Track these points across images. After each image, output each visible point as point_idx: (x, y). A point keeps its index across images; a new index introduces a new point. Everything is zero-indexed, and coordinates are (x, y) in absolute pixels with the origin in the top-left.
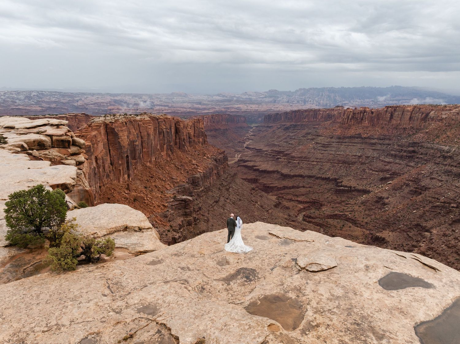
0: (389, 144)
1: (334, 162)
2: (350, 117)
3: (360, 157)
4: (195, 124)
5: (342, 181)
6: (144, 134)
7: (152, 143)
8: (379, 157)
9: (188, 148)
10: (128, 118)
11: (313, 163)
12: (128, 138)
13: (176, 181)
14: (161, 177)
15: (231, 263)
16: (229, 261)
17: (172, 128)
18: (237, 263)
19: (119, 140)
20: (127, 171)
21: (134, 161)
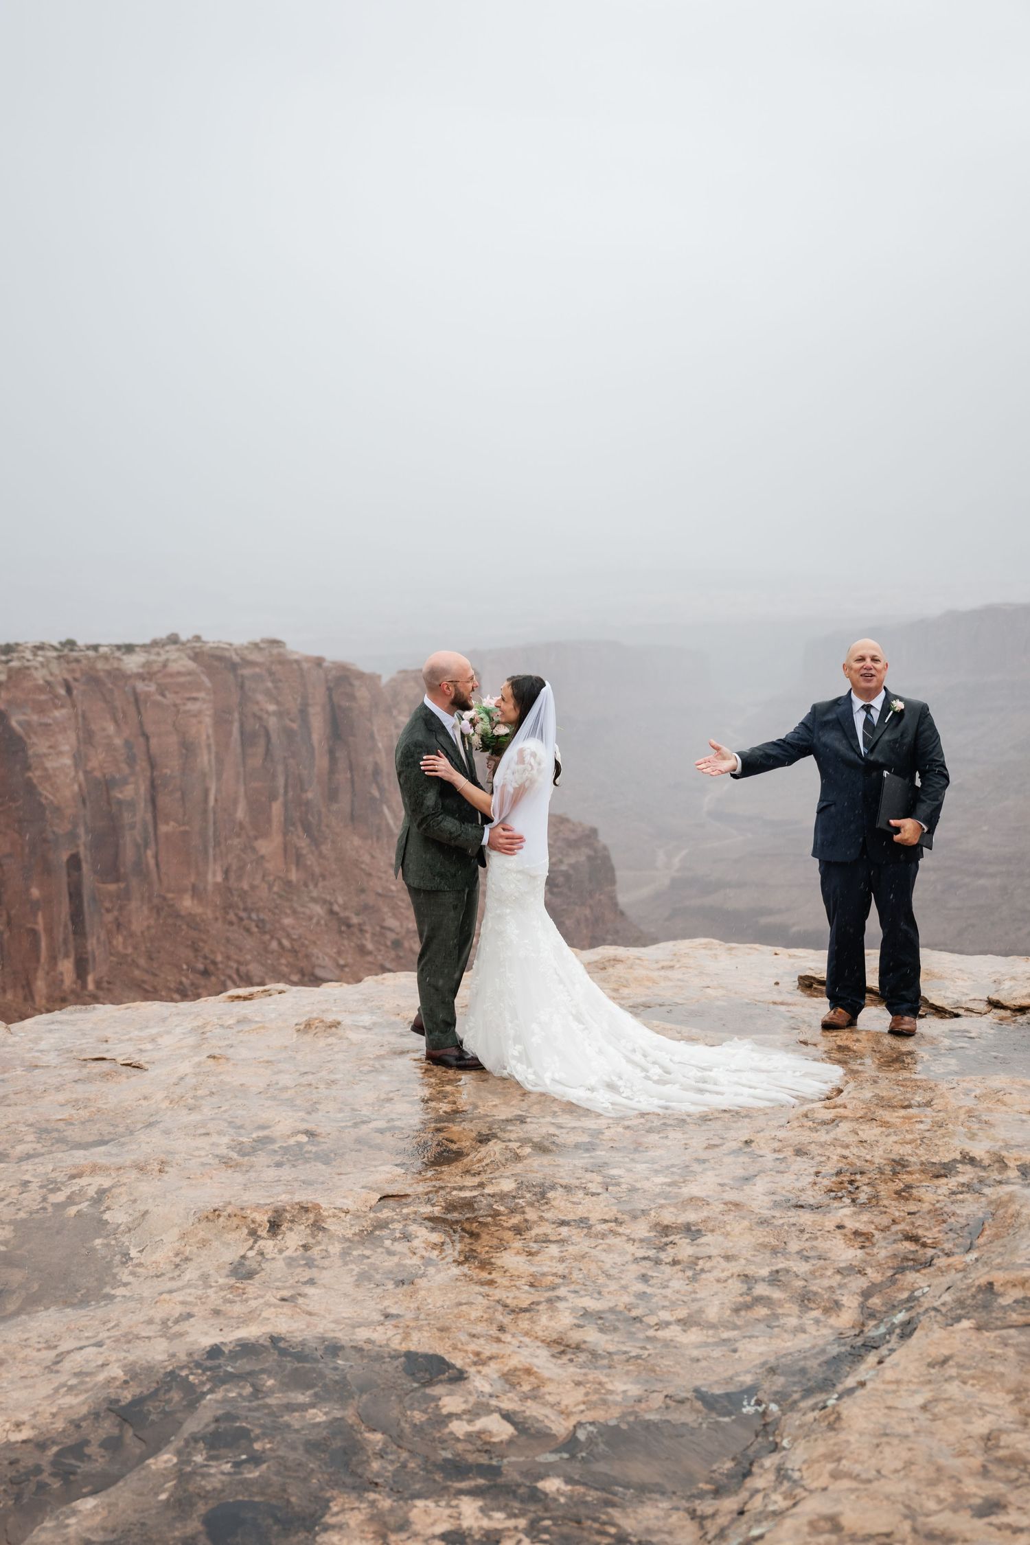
6: (166, 743)
7: (206, 792)
10: (77, 661)
12: (76, 766)
14: (255, 969)
15: (126, 1285)
16: (127, 1243)
17: (311, 710)
18: (228, 1276)
19: (30, 774)
20: (71, 937)
21: (112, 887)
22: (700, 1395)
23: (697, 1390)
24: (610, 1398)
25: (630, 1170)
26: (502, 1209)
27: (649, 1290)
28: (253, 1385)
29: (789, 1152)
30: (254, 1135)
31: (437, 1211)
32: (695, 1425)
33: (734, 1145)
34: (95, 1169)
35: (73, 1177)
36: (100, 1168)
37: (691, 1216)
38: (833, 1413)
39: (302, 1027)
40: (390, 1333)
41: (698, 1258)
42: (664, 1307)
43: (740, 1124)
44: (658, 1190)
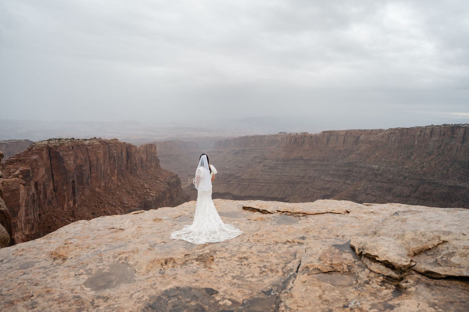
0: (327, 165)
1: (280, 182)
2: (292, 141)
3: (303, 177)
4: (148, 149)
5: (289, 200)
6: (93, 158)
7: (102, 168)
8: (320, 177)
9: (140, 173)
10: (75, 142)
11: (262, 184)
12: (74, 163)
13: (127, 205)
14: (111, 202)
15: (137, 277)
16: (135, 268)
17: (123, 152)
18: (159, 274)
19: (64, 164)
20: (73, 196)
21: (82, 186)
22: (263, 292)
23: (262, 291)
24: (246, 294)
25: (229, 247)
26: (208, 256)
27: (242, 271)
28: (177, 298)
29: (256, 242)
30: (153, 243)
31: (196, 257)
32: (264, 298)
33: (246, 241)
34: (123, 253)
35: (119, 255)
36: (125, 253)
37: (245, 255)
38: (290, 294)
39: (154, 220)
40: (199, 284)
41: (249, 264)
42: (247, 274)
43: (244, 236)
44: (236, 250)
